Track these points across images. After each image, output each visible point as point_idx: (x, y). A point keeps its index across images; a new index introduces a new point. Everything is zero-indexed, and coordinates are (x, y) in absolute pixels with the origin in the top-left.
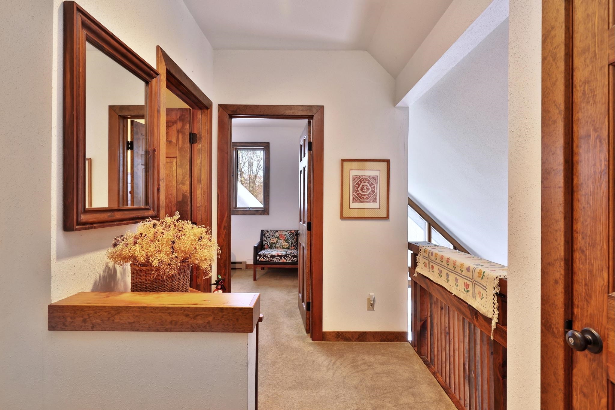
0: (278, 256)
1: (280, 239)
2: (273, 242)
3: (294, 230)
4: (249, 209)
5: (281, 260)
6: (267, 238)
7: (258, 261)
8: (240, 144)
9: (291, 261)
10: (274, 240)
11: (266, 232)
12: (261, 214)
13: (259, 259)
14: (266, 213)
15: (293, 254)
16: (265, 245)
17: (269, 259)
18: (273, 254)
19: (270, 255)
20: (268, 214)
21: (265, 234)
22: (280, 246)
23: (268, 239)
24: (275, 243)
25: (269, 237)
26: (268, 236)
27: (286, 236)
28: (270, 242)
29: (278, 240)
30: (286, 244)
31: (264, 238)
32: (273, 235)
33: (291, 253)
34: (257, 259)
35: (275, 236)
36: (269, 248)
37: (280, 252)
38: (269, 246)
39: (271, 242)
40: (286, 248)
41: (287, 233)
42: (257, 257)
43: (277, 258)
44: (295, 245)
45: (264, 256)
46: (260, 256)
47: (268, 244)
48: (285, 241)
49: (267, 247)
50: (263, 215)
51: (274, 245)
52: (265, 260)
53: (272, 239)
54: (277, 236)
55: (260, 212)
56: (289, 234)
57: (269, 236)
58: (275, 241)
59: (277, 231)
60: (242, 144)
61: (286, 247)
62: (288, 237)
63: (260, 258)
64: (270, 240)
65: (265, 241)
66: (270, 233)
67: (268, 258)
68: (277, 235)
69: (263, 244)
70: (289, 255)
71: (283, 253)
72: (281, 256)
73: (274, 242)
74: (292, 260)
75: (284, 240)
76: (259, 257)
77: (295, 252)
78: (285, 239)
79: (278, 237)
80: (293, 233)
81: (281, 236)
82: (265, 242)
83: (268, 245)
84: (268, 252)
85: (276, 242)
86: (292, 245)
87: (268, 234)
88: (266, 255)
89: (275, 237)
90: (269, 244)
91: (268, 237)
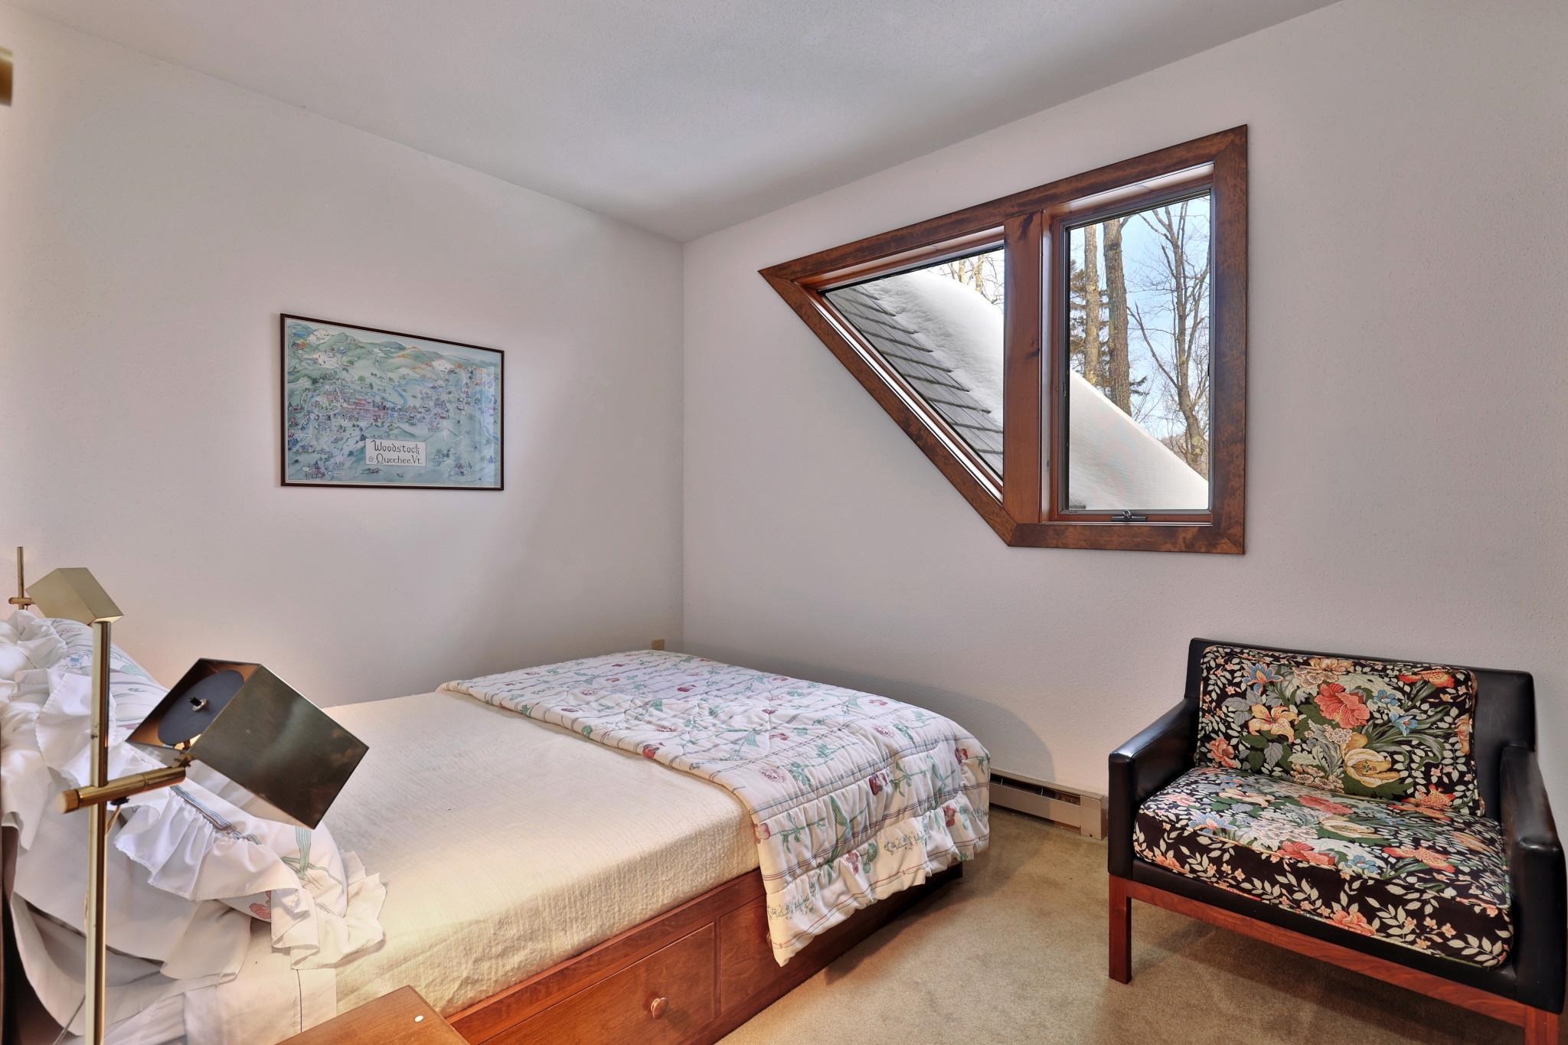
0: (1300, 874)
1: (1322, 721)
2: (1266, 727)
3: (1452, 670)
4: (1127, 520)
5: (1326, 912)
6: (1223, 696)
7: (1142, 859)
8: (1074, 185)
9: (1434, 945)
10: (1273, 720)
11: (1221, 661)
12: (1190, 548)
13: (1148, 853)
14: (1225, 543)
15: (1449, 893)
16: (1208, 738)
17: (1219, 871)
18: (1256, 847)
19: (1230, 843)
20: (1240, 547)
21: (1209, 669)
22: (1320, 768)
23: (1231, 704)
24: (1281, 739)
25: (1243, 695)
26: (1231, 683)
27: (1372, 706)
28: (1245, 726)
29: (1304, 723)
30: (1379, 760)
31: (1207, 693)
32: (1272, 683)
33: (1429, 874)
34: (1133, 847)
35: (1288, 694)
36: (1237, 764)
37: (1323, 834)
38: (1236, 747)
39: (1255, 725)
40: (1373, 794)
41: (1378, 685)
42: (1133, 832)
43: (1289, 888)
44: (1461, 781)
45: (1180, 840)
46: (1154, 830)
47: (1228, 737)
48: (1363, 741)
49: (1225, 753)
50: (1208, 552)
51: (1274, 752)
52: (1193, 871)
53: (1259, 711)
54: (1300, 696)
55: (1189, 536)
56: (1400, 690)
57: (1238, 685)
58: (1282, 727)
59: (1300, 659)
60: (1084, 183)
61: (1373, 782)
62: (1395, 711)
63: (1152, 843)
64: (1247, 716)
65: (1209, 711)
66: (1247, 665)
67: (1217, 862)
68: (1300, 683)
69: (1196, 732)
70: (1409, 888)
71: (1354, 851)
72: (1328, 882)
73: (1276, 729)
74: (1444, 947)
75: (1359, 729)
76: (1142, 837)
77: (1475, 875)
78: (1369, 725)
79: (1308, 700)
80: (1442, 690)
81: (1333, 696)
82: (1208, 723)
83: (1234, 741)
84: (1223, 806)
85: (1289, 732)
86: (1427, 775)
87: (1232, 672)
88: (1195, 834)
89: (1282, 695)
90: (1241, 737)
91: (1230, 690)
